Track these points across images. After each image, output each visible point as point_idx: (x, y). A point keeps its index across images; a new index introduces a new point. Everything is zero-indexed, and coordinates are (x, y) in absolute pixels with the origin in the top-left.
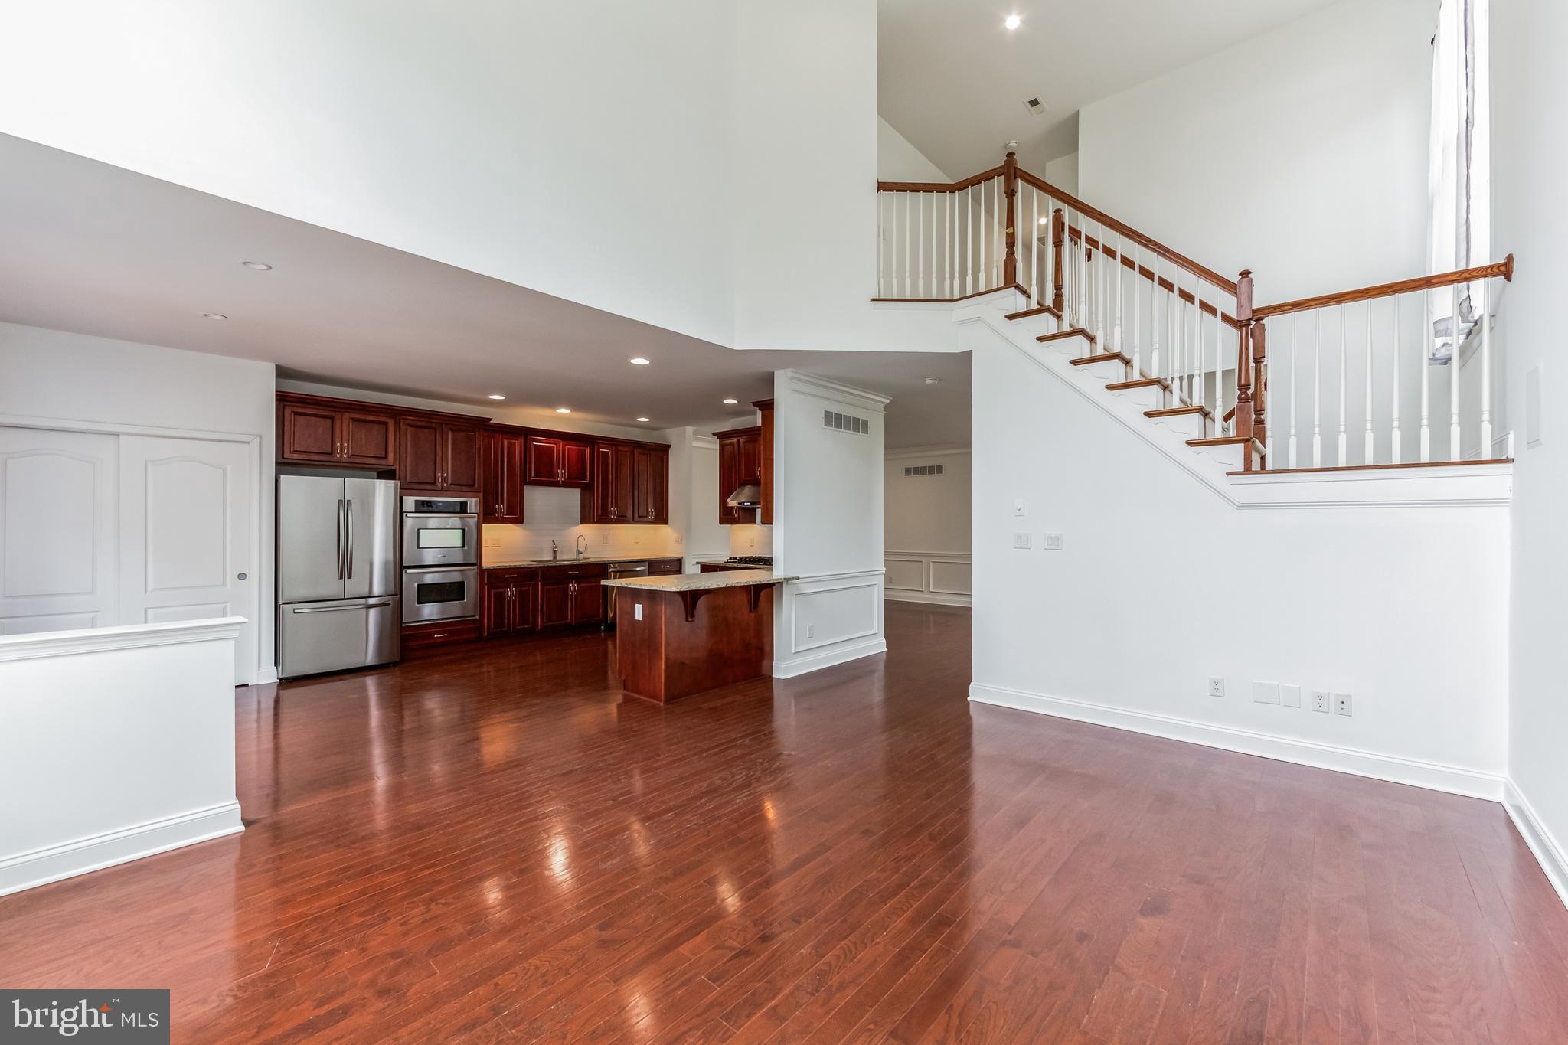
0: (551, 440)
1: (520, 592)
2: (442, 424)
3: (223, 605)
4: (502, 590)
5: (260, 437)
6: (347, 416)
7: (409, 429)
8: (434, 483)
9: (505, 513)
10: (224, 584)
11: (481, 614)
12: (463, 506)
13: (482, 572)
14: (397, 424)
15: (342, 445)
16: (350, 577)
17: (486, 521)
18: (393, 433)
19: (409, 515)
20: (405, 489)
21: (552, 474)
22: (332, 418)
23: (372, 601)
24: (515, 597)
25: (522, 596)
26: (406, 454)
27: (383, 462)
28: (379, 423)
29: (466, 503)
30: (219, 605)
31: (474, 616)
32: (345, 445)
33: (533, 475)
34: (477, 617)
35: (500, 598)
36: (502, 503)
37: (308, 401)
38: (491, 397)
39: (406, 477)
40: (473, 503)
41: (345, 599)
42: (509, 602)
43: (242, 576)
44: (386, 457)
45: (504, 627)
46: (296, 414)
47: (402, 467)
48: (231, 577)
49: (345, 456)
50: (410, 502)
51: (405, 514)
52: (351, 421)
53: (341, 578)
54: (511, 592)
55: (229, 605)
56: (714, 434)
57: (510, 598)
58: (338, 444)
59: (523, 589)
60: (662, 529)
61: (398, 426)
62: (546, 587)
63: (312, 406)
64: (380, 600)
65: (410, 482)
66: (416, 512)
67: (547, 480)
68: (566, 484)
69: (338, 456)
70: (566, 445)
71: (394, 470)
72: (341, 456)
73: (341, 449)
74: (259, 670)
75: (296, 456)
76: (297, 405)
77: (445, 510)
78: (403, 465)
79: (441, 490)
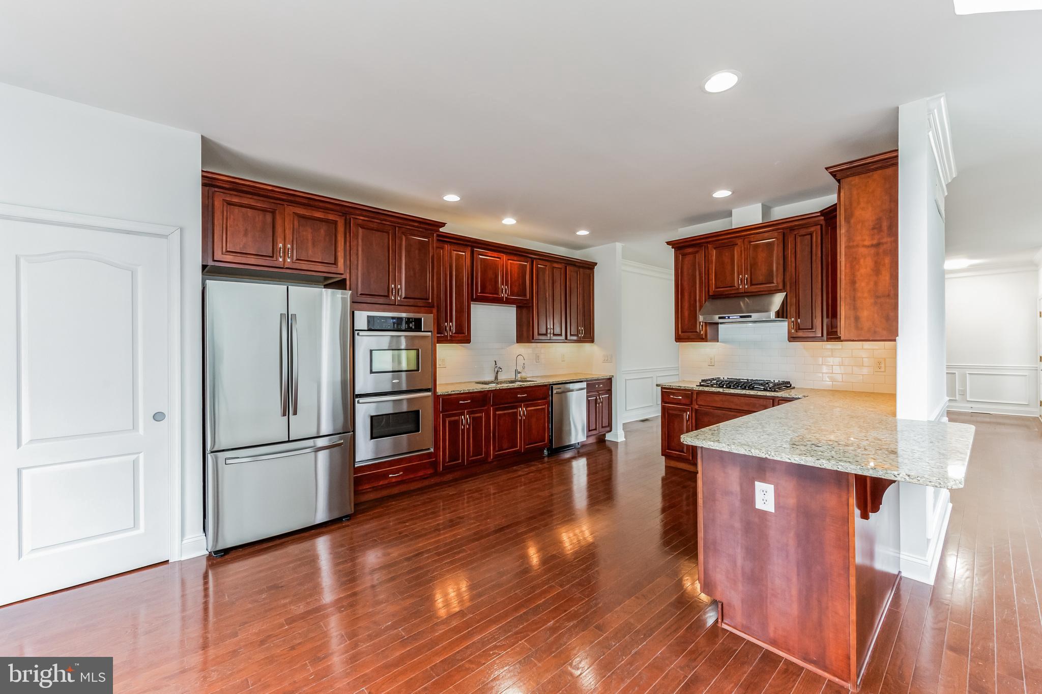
0: (496, 254)
1: (474, 418)
3: (134, 457)
4: (456, 418)
5: (182, 230)
6: (290, 210)
7: (360, 230)
8: (388, 296)
9: (454, 332)
10: (135, 427)
11: (436, 447)
12: (418, 322)
13: (436, 397)
14: (347, 224)
15: (284, 246)
16: (295, 413)
17: (440, 340)
18: (343, 236)
19: (361, 333)
20: (357, 303)
21: (496, 290)
22: (273, 213)
23: (321, 442)
24: (469, 425)
25: (476, 422)
26: (358, 261)
27: (332, 269)
28: (327, 221)
29: (420, 320)
30: (129, 456)
31: (429, 449)
32: (289, 246)
33: (479, 291)
34: (432, 450)
35: (455, 425)
36: (451, 321)
37: (245, 189)
38: (445, 198)
39: (357, 288)
40: (427, 320)
41: (289, 441)
42: (463, 431)
43: (158, 417)
44: (335, 263)
45: (459, 460)
46: (230, 204)
47: (353, 278)
48: (144, 418)
49: (289, 260)
50: (362, 318)
51: (356, 332)
52: (296, 218)
53: (284, 415)
54: (465, 419)
55: (141, 456)
56: (668, 243)
57: (464, 427)
58: (281, 245)
59: (477, 415)
60: (587, 346)
61: (348, 227)
62: (497, 413)
63: (248, 196)
64: (330, 440)
65: (361, 294)
66: (368, 331)
67: (491, 297)
68: (508, 302)
69: (281, 260)
70: (508, 260)
71: (345, 280)
72: (284, 260)
73: (284, 252)
74: (182, 541)
75: (229, 258)
76: (231, 192)
78: (353, 272)
79: (395, 305)
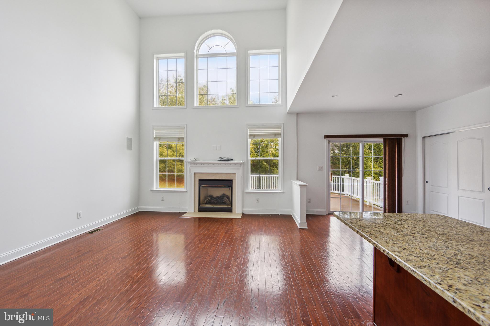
10: (483, 191)
48: (486, 189)
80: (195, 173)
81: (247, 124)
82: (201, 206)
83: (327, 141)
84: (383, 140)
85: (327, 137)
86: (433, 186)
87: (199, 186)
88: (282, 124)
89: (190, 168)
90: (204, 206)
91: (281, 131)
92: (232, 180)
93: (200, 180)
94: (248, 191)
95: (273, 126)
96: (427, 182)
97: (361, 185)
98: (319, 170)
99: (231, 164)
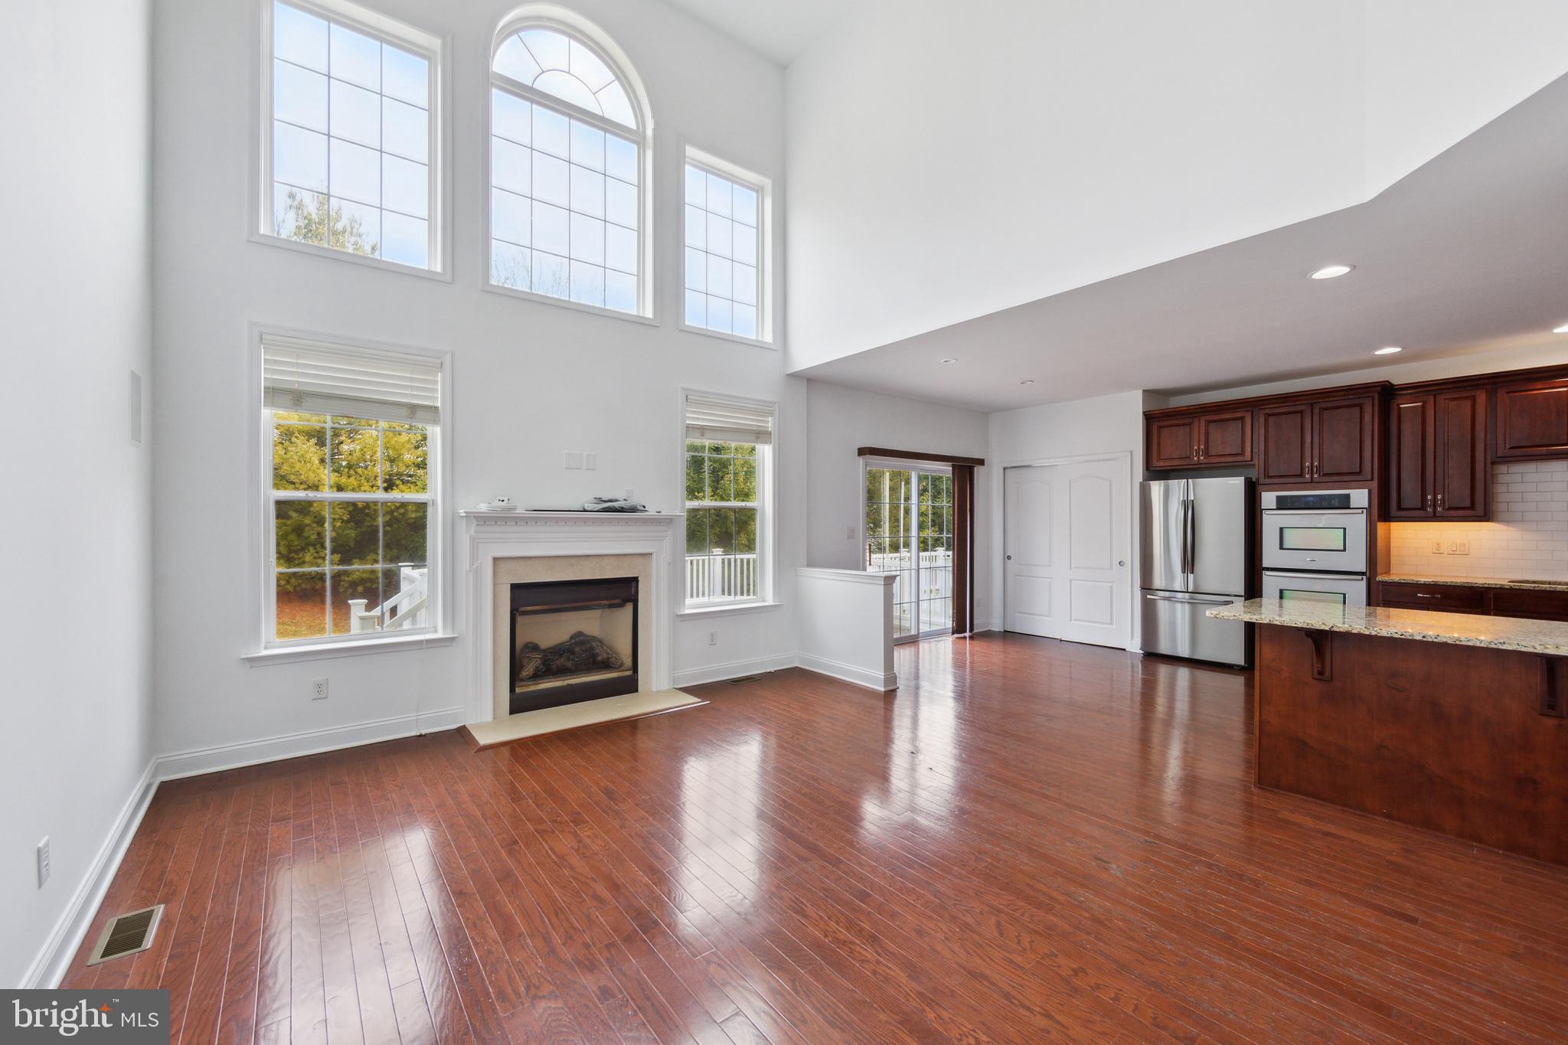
2: (1312, 404)
3: (1111, 584)
5: (1131, 452)
6: (1203, 419)
7: (1268, 418)
8: (1301, 475)
9: (1446, 506)
10: (1111, 568)
12: (1345, 499)
13: (1374, 583)
15: (1198, 448)
16: (1192, 573)
18: (1250, 428)
19: (1268, 513)
20: (1258, 485)
22: (1191, 424)
28: (1235, 419)
29: (1348, 496)
32: (1201, 447)
33: (1509, 446)
36: (1440, 492)
37: (1171, 414)
38: (1379, 352)
40: (1358, 496)
43: (1121, 564)
44: (1242, 454)
46: (1161, 427)
48: (1116, 563)
49: (1202, 458)
51: (1262, 512)
52: (1207, 424)
53: (1184, 572)
55: (1114, 585)
58: (1195, 447)
61: (1256, 418)
63: (1173, 418)
65: (1269, 477)
66: (1278, 509)
69: (1196, 458)
72: (1198, 459)
73: (1197, 452)
74: (1132, 639)
75: (1161, 463)
76: (1162, 419)
77: (1316, 506)
79: (1312, 482)
80: (495, 559)
81: (683, 389)
82: (518, 690)
83: (863, 461)
84: (951, 468)
85: (862, 452)
86: (1020, 564)
87: (512, 612)
88: (775, 403)
89: (472, 539)
90: (533, 688)
91: (770, 424)
92: (635, 580)
93: (515, 587)
94: (687, 611)
95: (753, 406)
96: (1009, 558)
97: (914, 573)
98: (848, 538)
99: (637, 520)
